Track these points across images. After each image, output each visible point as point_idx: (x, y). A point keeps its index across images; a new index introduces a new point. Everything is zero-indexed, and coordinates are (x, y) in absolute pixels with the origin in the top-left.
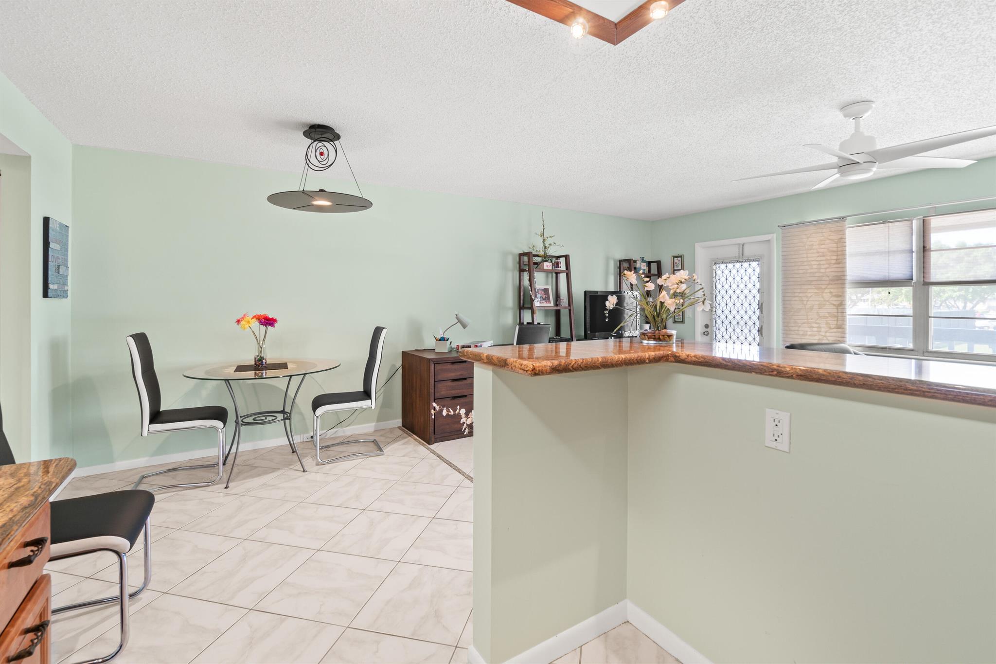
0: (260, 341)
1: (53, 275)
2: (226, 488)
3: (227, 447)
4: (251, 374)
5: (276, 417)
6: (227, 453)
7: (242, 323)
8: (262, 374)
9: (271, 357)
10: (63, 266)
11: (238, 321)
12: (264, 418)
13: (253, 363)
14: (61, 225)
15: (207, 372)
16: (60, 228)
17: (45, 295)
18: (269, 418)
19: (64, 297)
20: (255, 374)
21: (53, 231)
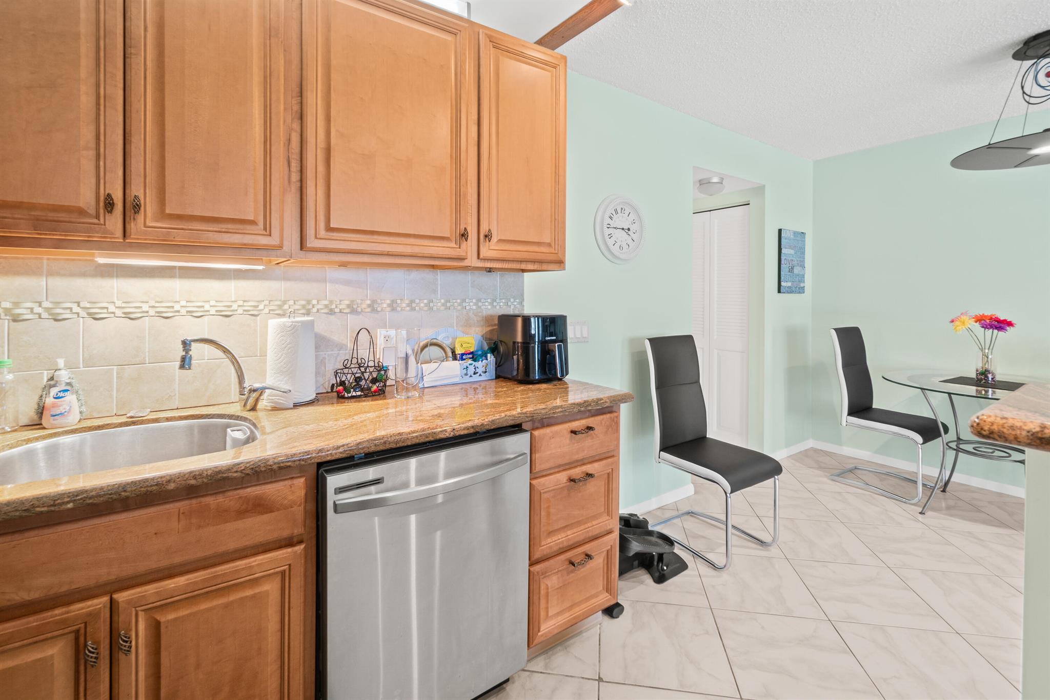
0: (985, 349)
1: (785, 275)
2: (920, 513)
3: (946, 471)
4: (972, 390)
5: (1010, 456)
6: (947, 478)
7: (957, 323)
8: (987, 392)
9: (1001, 373)
10: (798, 267)
11: (952, 321)
12: (991, 451)
13: (974, 375)
14: (795, 233)
15: (910, 378)
16: (795, 236)
17: (779, 291)
18: (997, 453)
19: (800, 293)
20: (977, 391)
21: (786, 239)
